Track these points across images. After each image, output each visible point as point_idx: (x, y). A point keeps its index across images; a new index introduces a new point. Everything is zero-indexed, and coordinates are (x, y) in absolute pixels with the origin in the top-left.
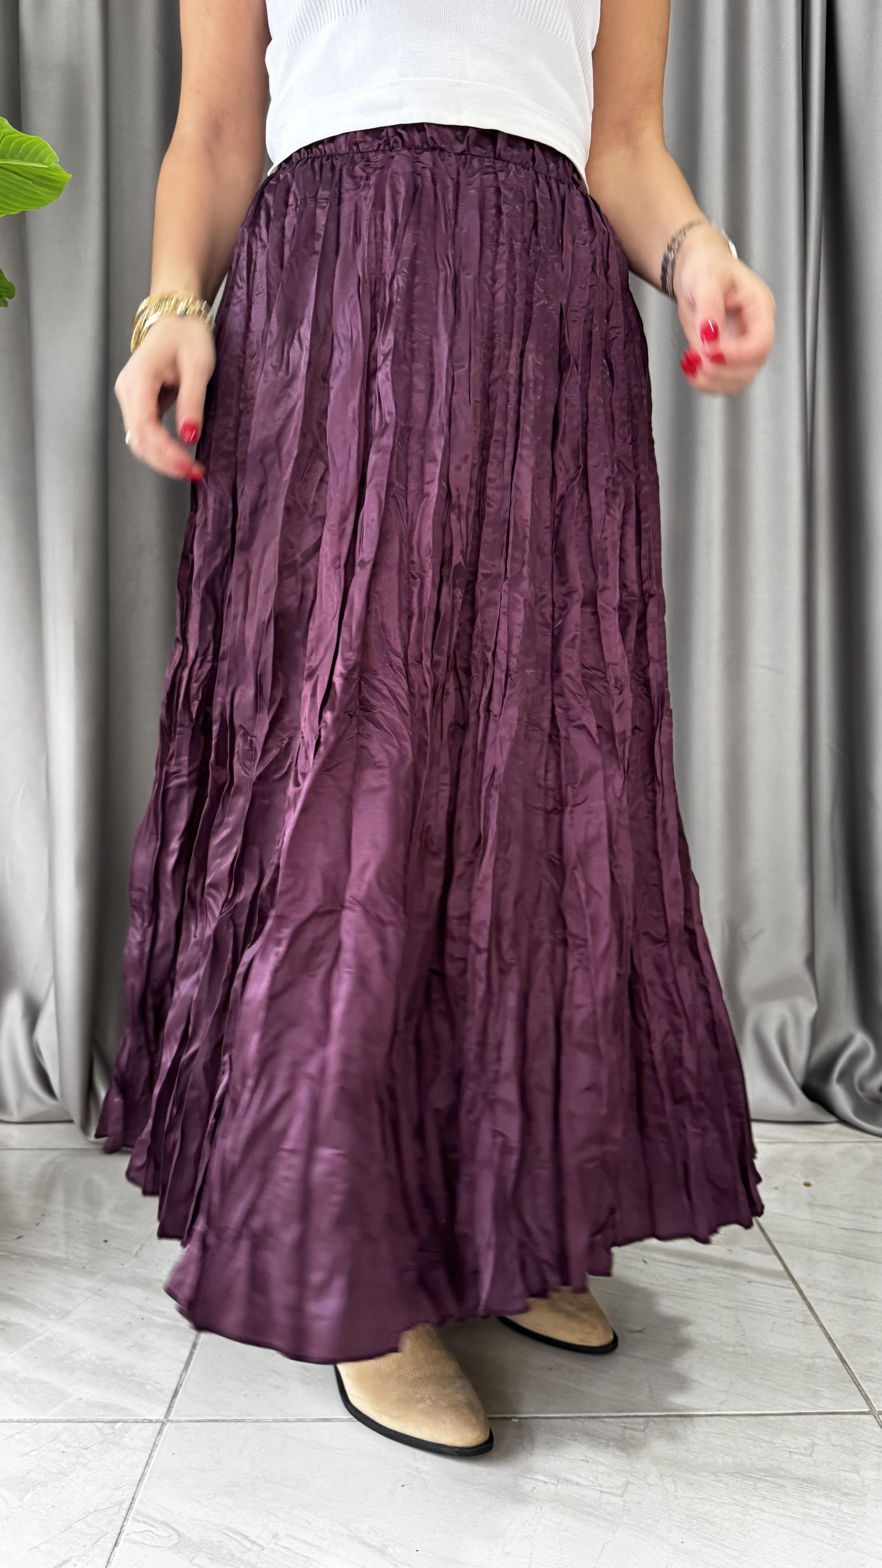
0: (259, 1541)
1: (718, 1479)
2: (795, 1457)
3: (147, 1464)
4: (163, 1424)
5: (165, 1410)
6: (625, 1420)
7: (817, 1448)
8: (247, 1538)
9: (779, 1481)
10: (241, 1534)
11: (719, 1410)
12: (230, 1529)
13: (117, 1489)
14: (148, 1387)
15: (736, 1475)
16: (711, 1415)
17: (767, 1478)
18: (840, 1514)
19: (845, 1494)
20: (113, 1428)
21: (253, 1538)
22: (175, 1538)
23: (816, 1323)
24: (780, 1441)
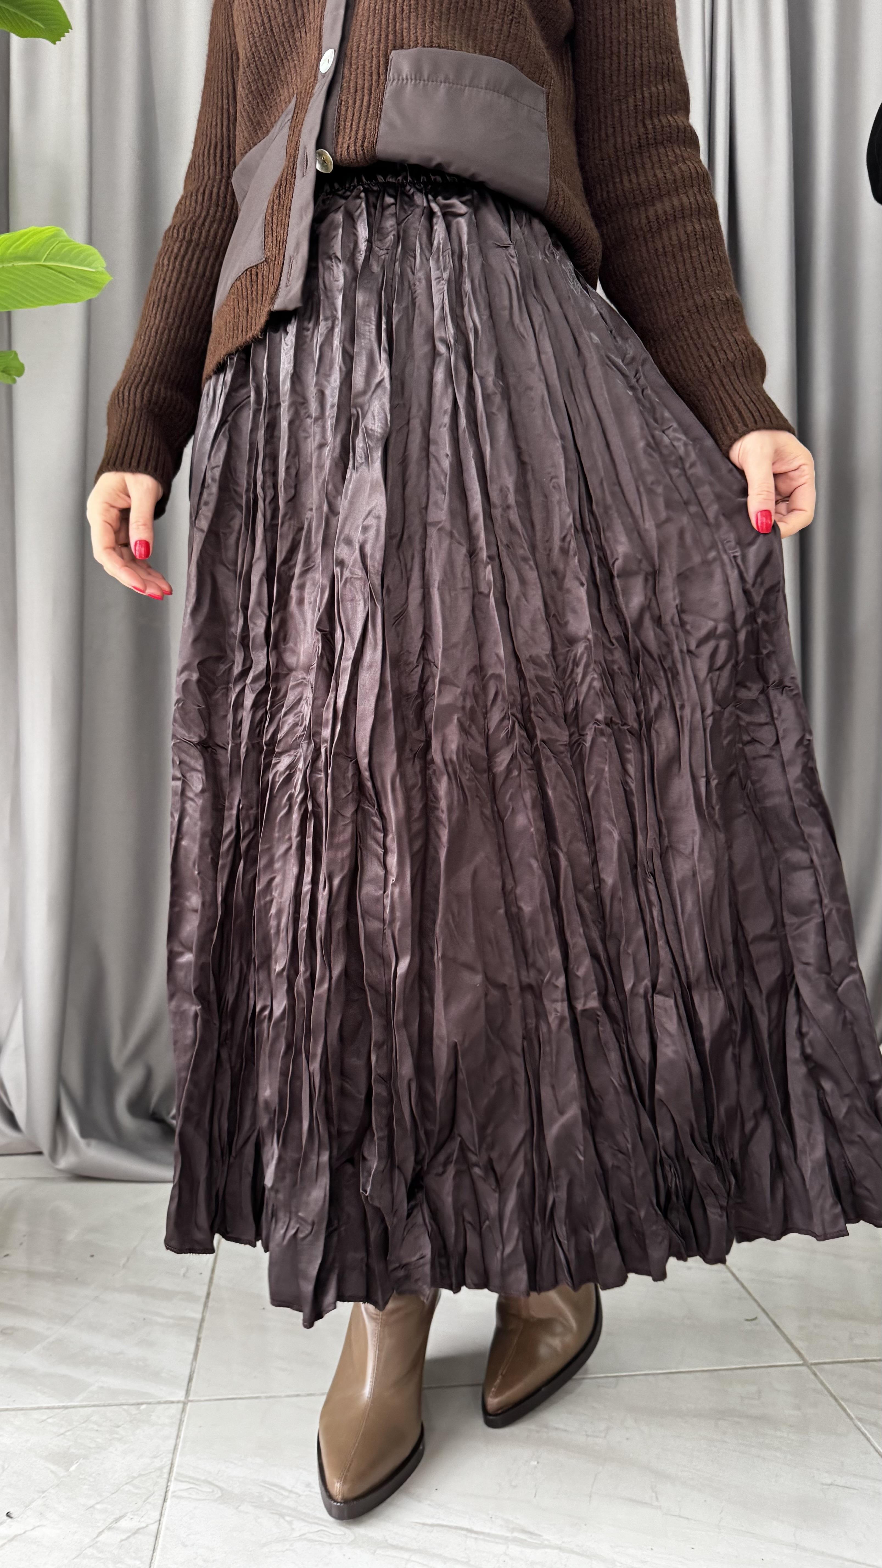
0: (294, 1490)
3: (178, 1437)
4: (185, 1404)
5: (184, 1392)
8: (283, 1488)
10: (277, 1486)
13: (155, 1457)
14: (163, 1375)
20: (138, 1409)
21: (289, 1488)
22: (219, 1493)
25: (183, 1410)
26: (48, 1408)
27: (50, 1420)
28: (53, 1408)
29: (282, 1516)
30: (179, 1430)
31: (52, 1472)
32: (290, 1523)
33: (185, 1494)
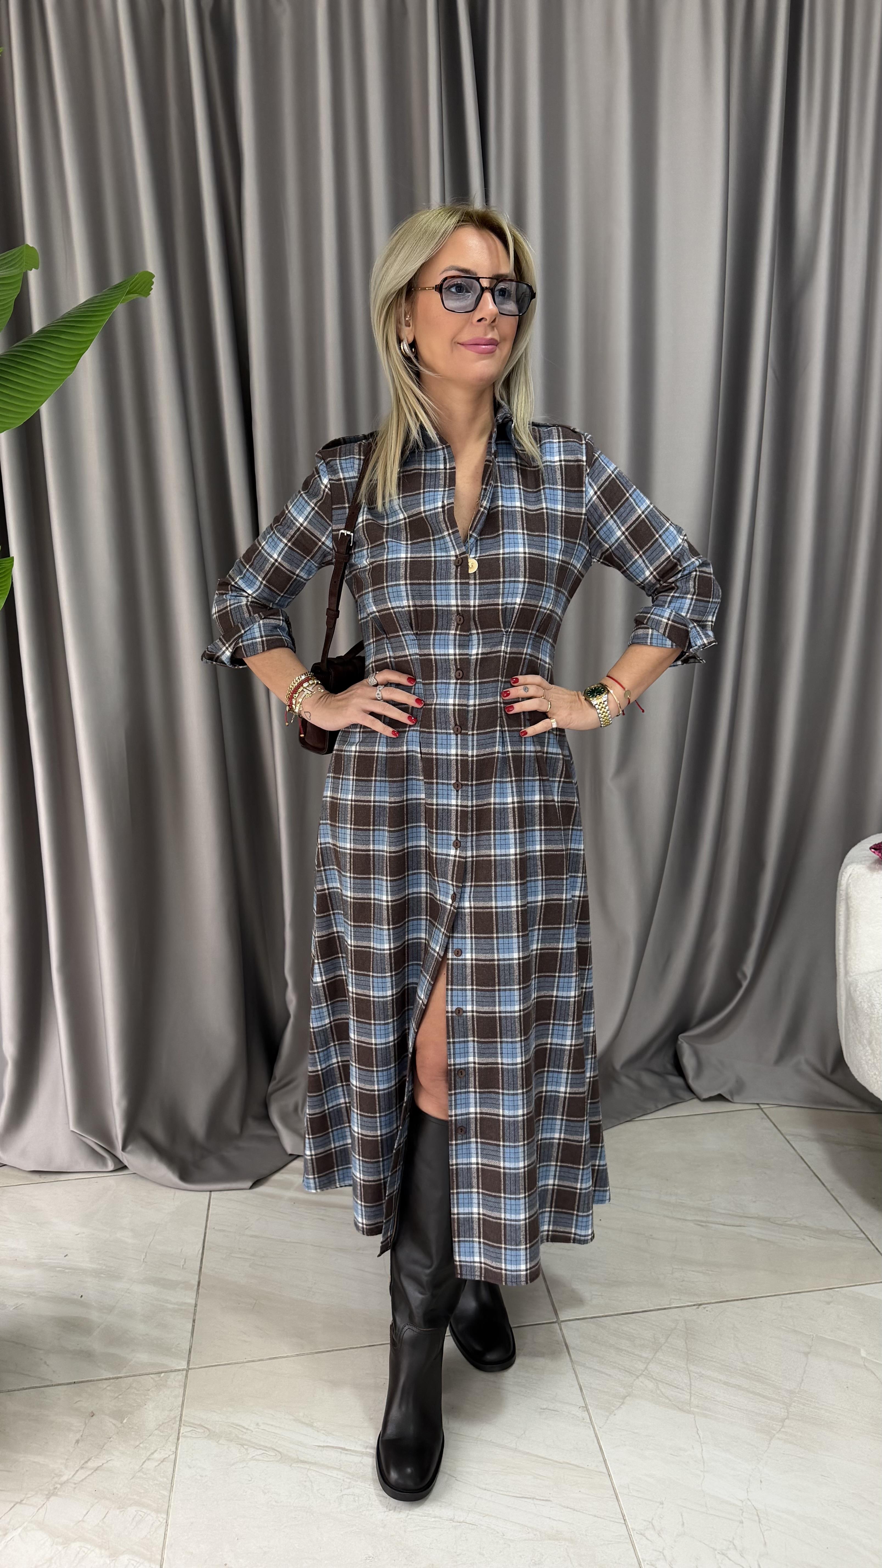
0: (250, 1428)
3: (184, 1395)
4: (187, 1371)
5: (186, 1363)
8: (244, 1427)
10: (239, 1426)
12: (233, 1423)
13: (171, 1410)
14: (173, 1350)
20: (160, 1377)
21: (247, 1427)
22: (207, 1433)
25: (186, 1376)
26: (106, 1379)
27: (108, 1388)
28: (110, 1379)
29: (242, 1445)
30: (185, 1391)
31: (114, 1425)
32: (247, 1449)
33: (189, 1434)
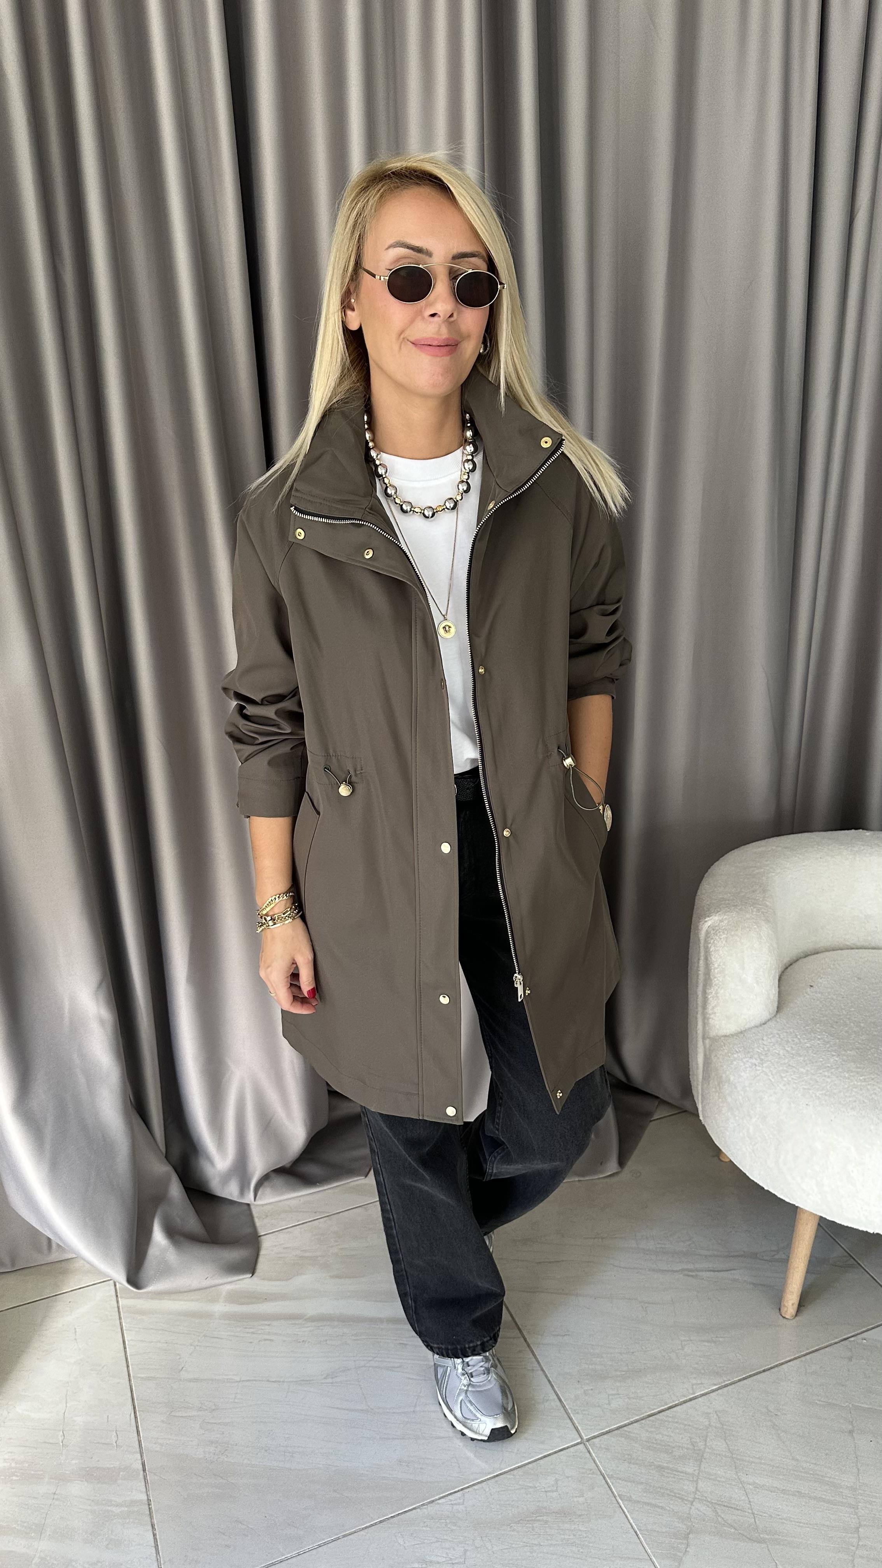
1: (512, 1529)
2: (549, 1494)
6: (450, 1497)
7: (560, 1483)
9: (545, 1518)
11: (501, 1470)
15: (521, 1522)
16: (497, 1476)
17: (538, 1518)
18: (579, 1533)
19: (580, 1516)
23: (539, 1368)
24: (538, 1484)
